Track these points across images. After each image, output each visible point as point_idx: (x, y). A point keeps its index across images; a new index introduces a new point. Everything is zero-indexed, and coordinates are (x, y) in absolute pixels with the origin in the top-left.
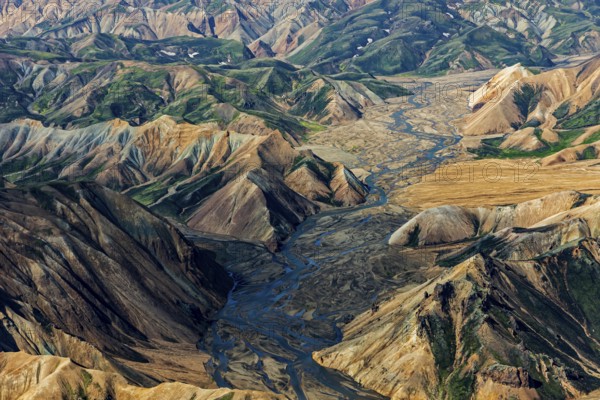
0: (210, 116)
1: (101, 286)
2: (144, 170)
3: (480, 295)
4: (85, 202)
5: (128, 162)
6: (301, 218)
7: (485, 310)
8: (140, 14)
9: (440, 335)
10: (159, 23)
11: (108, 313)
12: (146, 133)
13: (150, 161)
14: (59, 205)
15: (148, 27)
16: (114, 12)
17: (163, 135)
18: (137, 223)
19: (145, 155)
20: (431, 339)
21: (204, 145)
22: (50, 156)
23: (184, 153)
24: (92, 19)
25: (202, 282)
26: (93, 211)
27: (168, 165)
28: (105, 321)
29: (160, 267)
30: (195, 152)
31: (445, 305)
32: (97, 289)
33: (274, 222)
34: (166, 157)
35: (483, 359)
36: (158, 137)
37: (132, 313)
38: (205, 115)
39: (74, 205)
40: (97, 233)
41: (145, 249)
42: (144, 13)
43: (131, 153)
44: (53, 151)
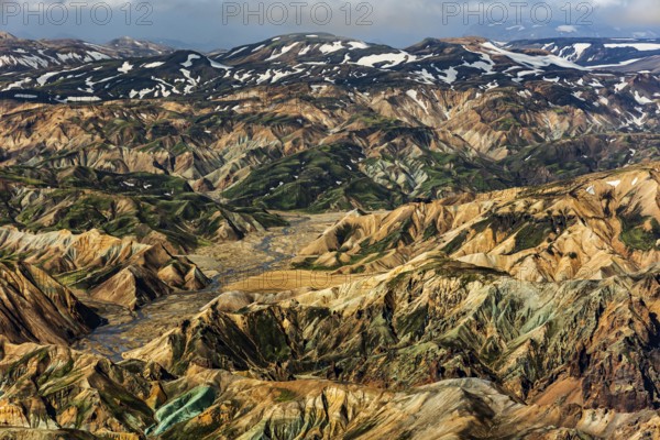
0: (132, 232)
1: (19, 314)
2: (76, 263)
3: (202, 326)
4: (18, 272)
5: (66, 257)
6: (158, 295)
7: (202, 333)
8: (118, 152)
9: (178, 344)
10: (132, 159)
11: (20, 327)
12: (81, 239)
13: (81, 257)
14: (4, 272)
15: (123, 162)
16: (99, 149)
17: (91, 241)
18: (47, 286)
19: (78, 253)
20: (173, 345)
21: (115, 249)
22: (19, 251)
23: (103, 253)
24: (82, 152)
25: (79, 320)
26: (22, 277)
27: (91, 260)
28: (18, 330)
29: (56, 310)
30: (109, 253)
31: (184, 330)
32: (16, 315)
33: (138, 294)
34: (91, 255)
35: (195, 355)
36: (88, 242)
37: (34, 329)
38: (130, 230)
39: (13, 273)
40: (23, 289)
41: (50, 300)
42: (121, 151)
43: (69, 252)
44: (22, 248)
